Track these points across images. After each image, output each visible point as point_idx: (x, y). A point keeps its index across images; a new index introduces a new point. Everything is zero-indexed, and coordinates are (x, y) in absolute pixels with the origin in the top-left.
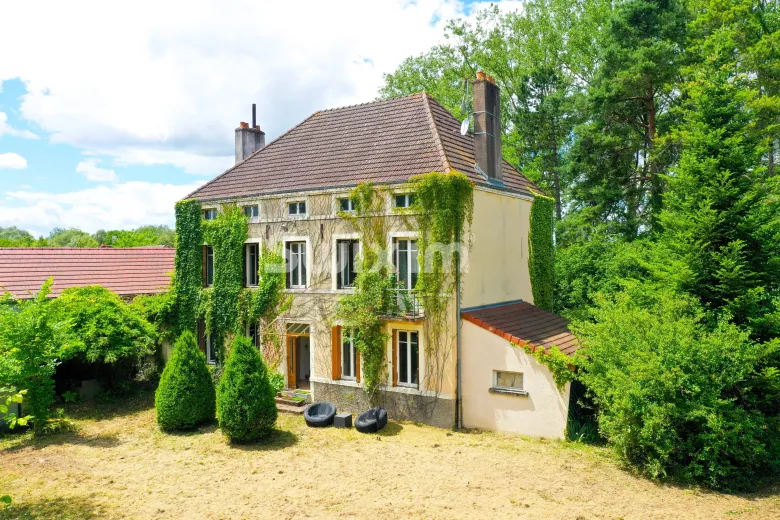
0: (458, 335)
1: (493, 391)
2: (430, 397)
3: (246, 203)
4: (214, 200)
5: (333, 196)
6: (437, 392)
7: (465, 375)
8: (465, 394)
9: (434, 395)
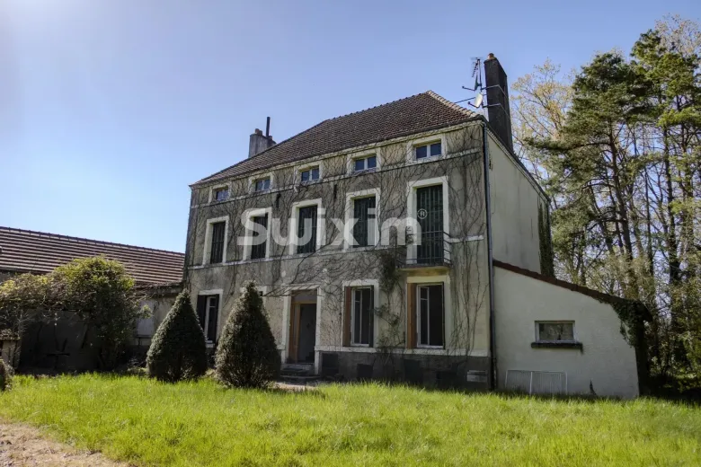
0: (491, 285)
1: (536, 345)
2: (460, 357)
3: (258, 177)
4: (226, 178)
5: (349, 156)
6: (468, 350)
7: (500, 330)
8: (500, 352)
9: (463, 353)
